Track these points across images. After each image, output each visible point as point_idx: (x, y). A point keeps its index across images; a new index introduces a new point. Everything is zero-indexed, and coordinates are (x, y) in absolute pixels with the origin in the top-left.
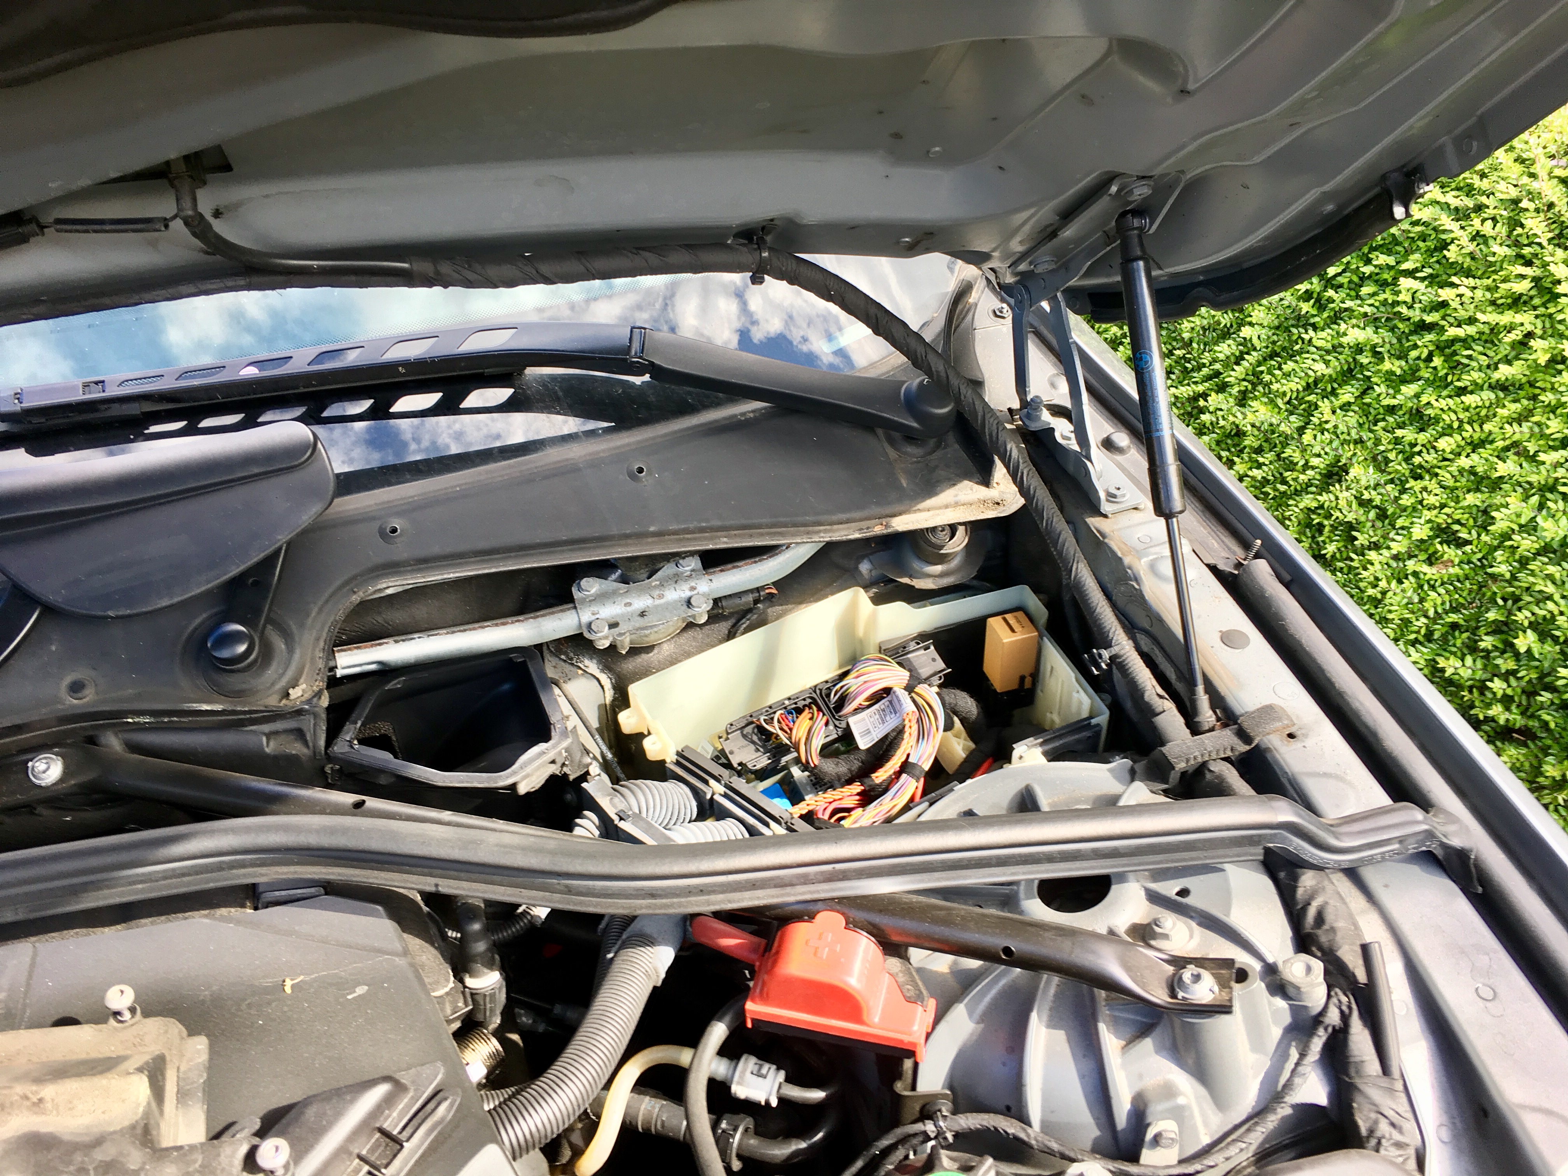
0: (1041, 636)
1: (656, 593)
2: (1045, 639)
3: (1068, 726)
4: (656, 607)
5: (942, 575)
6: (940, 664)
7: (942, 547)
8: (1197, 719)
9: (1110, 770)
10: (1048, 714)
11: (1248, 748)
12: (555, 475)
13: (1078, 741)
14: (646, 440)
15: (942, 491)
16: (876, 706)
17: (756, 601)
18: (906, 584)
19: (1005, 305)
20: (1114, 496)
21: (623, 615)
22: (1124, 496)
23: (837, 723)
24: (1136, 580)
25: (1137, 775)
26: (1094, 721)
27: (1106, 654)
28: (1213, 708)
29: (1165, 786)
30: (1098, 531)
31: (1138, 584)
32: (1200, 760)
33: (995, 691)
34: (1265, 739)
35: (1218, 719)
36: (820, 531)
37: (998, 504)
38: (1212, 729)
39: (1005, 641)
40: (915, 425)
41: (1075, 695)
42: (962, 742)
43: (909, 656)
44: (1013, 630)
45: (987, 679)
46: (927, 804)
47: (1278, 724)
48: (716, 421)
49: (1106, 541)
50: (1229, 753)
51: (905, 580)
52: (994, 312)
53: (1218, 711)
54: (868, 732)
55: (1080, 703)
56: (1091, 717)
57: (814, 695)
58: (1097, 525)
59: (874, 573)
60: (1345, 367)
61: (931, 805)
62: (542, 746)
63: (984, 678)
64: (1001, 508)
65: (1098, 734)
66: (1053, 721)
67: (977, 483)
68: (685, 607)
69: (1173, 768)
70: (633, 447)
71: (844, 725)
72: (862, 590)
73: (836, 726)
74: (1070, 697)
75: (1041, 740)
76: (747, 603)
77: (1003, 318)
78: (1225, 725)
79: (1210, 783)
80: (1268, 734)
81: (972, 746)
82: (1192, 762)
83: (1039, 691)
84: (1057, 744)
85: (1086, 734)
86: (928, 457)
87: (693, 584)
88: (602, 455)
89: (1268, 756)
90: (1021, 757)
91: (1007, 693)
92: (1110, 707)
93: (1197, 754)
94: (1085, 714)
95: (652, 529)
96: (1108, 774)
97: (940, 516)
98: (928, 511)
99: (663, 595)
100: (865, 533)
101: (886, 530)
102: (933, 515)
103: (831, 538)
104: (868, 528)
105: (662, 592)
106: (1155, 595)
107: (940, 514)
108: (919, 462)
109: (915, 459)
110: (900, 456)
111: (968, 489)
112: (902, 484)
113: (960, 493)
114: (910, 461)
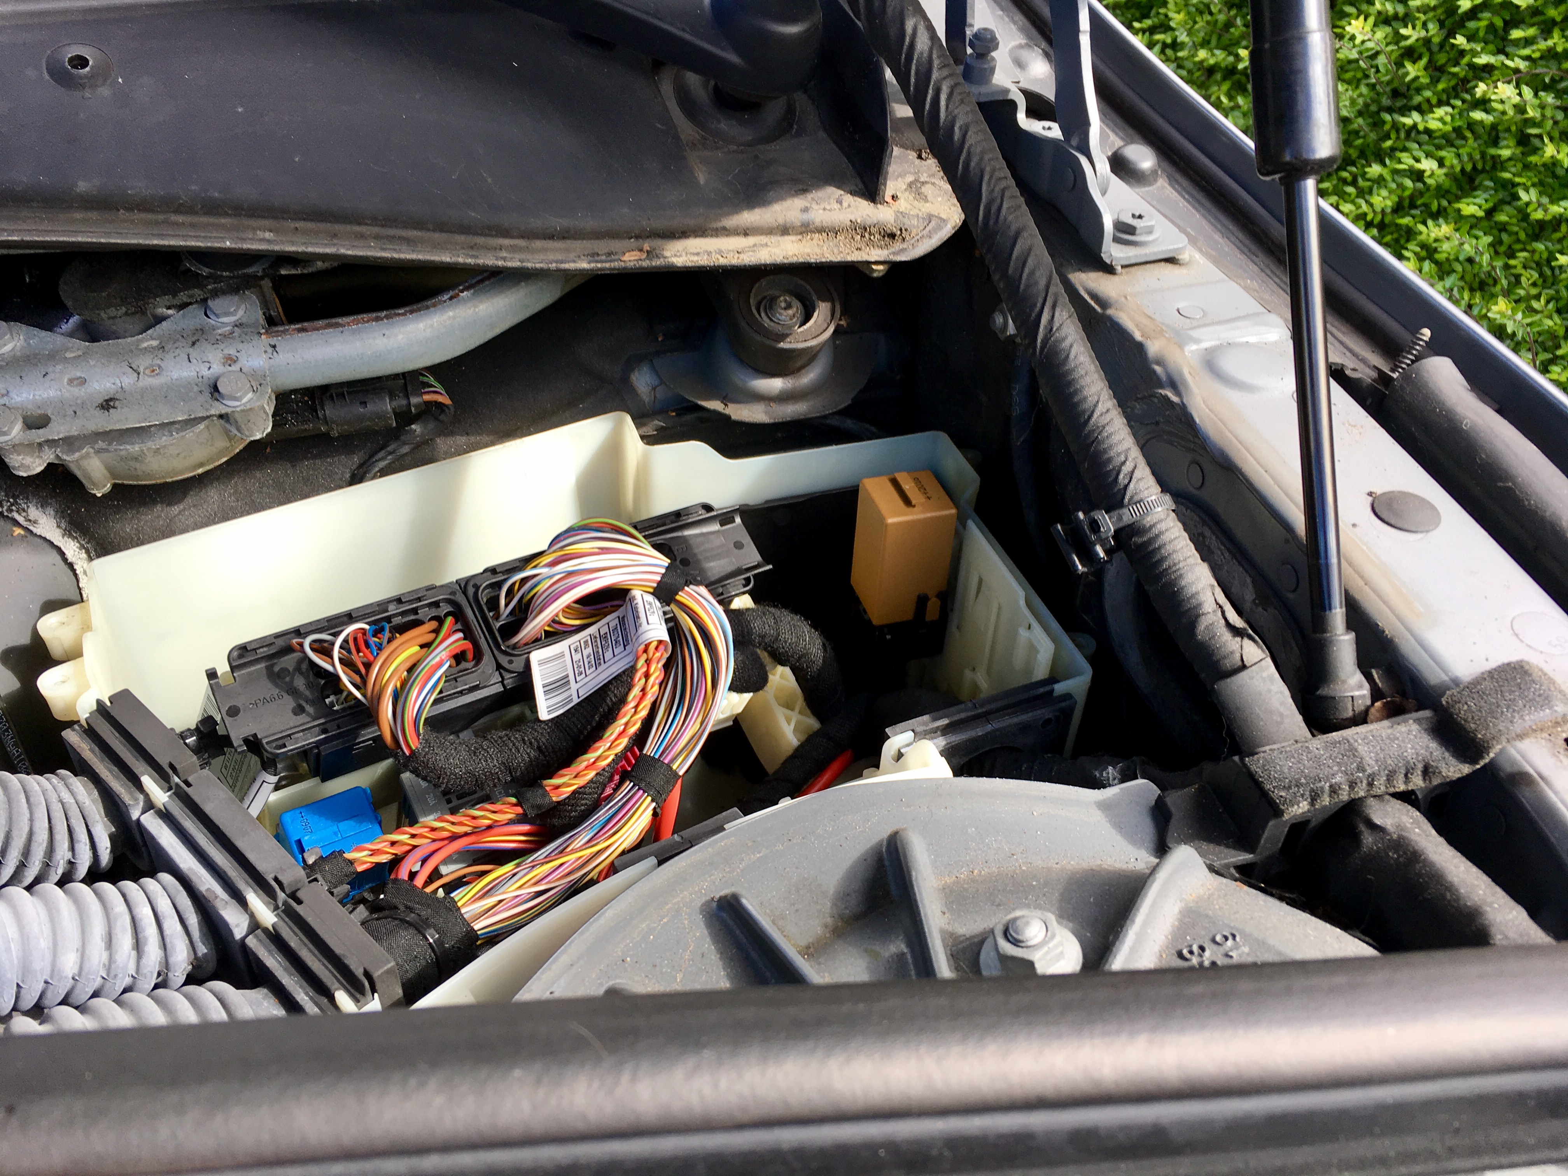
0: (962, 520)
1: (143, 363)
2: (971, 524)
3: (1008, 694)
4: (144, 392)
5: (784, 397)
6: (751, 555)
7: (783, 337)
8: (1323, 691)
9: (1104, 806)
10: (968, 674)
11: (1466, 769)
13: (1024, 728)
15: (780, 199)
16: (592, 630)
17: (405, 418)
18: (715, 412)
21: (63, 404)
22: (1150, 231)
23: (504, 660)
24: (1173, 385)
25: (1174, 822)
26: (1060, 688)
27: (1108, 523)
28: (1364, 665)
29: (1244, 857)
30: (1094, 296)
31: (1178, 393)
32: (1344, 796)
33: (870, 621)
34: (1512, 752)
35: (1376, 694)
37: (892, 236)
38: (1361, 719)
39: (890, 521)
40: (732, 57)
41: (1023, 633)
42: (795, 716)
43: (687, 533)
44: (907, 502)
45: (857, 601)
46: (652, 860)
47: (1544, 715)
49: (1110, 312)
50: (1417, 782)
51: (714, 405)
53: (1377, 673)
54: (562, 683)
55: (1033, 650)
56: (1052, 679)
57: (460, 598)
58: (1093, 286)
59: (661, 393)
60: (1469, 167)
61: (660, 863)
63: (852, 599)
64: (898, 245)
65: (1066, 714)
66: (976, 687)
67: (853, 193)
68: (207, 395)
69: (1276, 812)
71: (518, 665)
72: (628, 419)
73: (499, 667)
74: (1013, 636)
75: (945, 722)
76: (381, 416)
78: (1394, 711)
79: (1374, 858)
80: (1521, 737)
81: (813, 723)
82: (1326, 800)
83: (953, 628)
84: (978, 731)
85: (1043, 713)
86: (761, 147)
87: (232, 351)
89: (1524, 795)
90: (900, 756)
91: (892, 627)
92: (1092, 660)
93: (1339, 778)
94: (1041, 672)
96: (1098, 817)
97: (769, 249)
98: (746, 234)
99: (160, 367)
100: (601, 261)
101: (648, 261)
102: (755, 245)
103: (524, 264)
104: (609, 254)
105: (159, 362)
106: (1216, 416)
107: (769, 244)
108: (741, 152)
109: (734, 147)
110: (704, 138)
111: (833, 201)
112: (695, 178)
113: (815, 206)
114: (724, 150)
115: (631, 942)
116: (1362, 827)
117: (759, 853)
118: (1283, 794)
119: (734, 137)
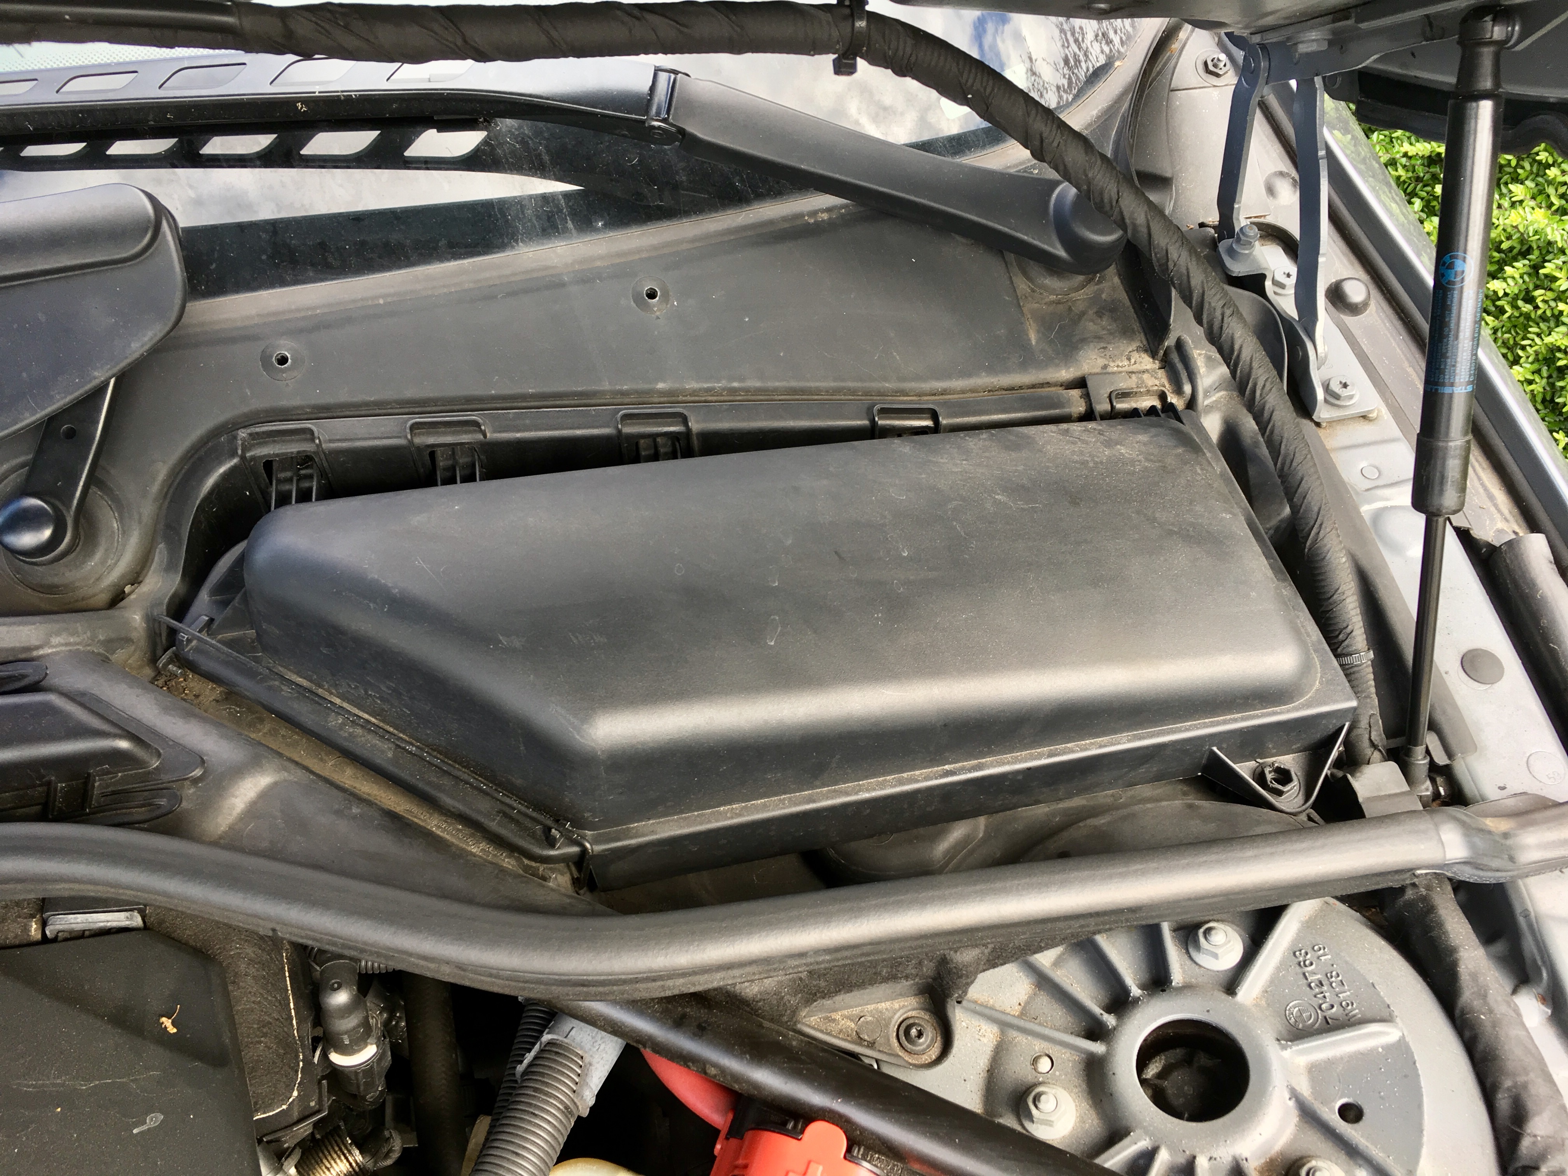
12: (526, 291)
14: (667, 245)
15: (1087, 358)
19: (1223, 57)
20: (1337, 397)
22: (1351, 397)
40: (1062, 252)
48: (771, 222)
52: (1206, 64)
67: (1139, 350)
70: (644, 255)
77: (1218, 75)
88: (599, 263)
108: (1058, 302)
109: (1054, 297)
110: (1033, 291)
111: (1124, 358)
112: (1030, 340)
113: (1112, 364)
114: (1047, 300)
119: (1054, 289)
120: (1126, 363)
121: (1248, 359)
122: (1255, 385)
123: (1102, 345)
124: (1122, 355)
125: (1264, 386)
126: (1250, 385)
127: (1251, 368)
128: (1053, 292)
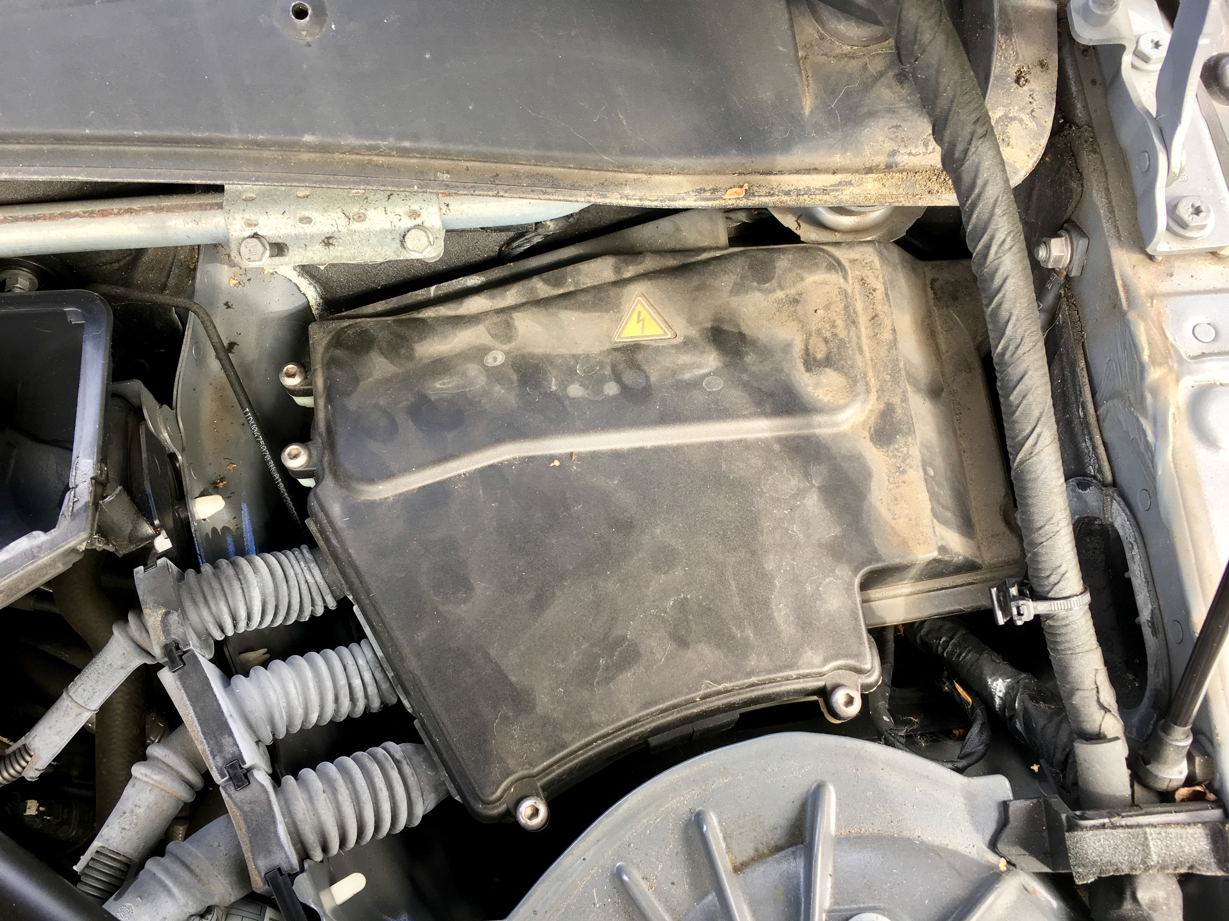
1: (352, 210)
4: (354, 235)
20: (1184, 225)
21: (297, 237)
25: (1008, 830)
29: (1046, 870)
30: (1126, 286)
35: (1190, 779)
36: (625, 183)
38: (1171, 796)
49: (1132, 316)
53: (1198, 760)
58: (1129, 271)
62: (38, 538)
87: (416, 207)
95: (308, 138)
97: (852, 188)
98: (834, 173)
99: (364, 215)
100: (707, 199)
101: (745, 200)
102: (840, 183)
103: (643, 202)
104: (714, 190)
105: (363, 211)
106: (1176, 472)
107: (853, 181)
108: (851, 57)
109: (847, 48)
110: (822, 38)
111: (921, 143)
112: (802, 108)
113: (902, 150)
114: (838, 51)
115: (636, 832)
116: (1128, 894)
117: (726, 778)
118: (1080, 870)
119: (849, 38)
120: (921, 149)
121: (992, 201)
122: (992, 239)
123: (895, 122)
124: (918, 138)
125: (1004, 241)
126: (986, 237)
127: (992, 215)
128: (844, 40)
